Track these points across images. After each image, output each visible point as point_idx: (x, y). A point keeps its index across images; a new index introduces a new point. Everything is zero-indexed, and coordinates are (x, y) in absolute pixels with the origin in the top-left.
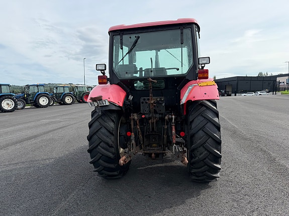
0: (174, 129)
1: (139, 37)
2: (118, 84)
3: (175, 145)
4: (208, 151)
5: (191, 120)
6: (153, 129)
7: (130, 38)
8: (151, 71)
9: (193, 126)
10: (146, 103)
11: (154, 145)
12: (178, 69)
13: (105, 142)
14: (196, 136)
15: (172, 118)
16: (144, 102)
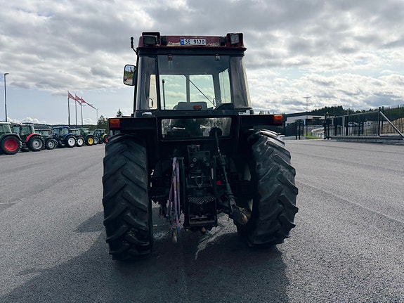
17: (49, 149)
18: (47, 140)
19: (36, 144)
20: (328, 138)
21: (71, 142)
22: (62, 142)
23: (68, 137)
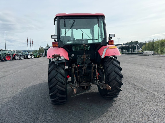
0: (97, 72)
1: (75, 21)
2: (63, 48)
3: (98, 80)
4: (117, 81)
5: (107, 67)
6: (85, 72)
7: (70, 21)
8: (83, 40)
9: (109, 69)
10: (80, 58)
11: (84, 82)
12: (97, 40)
13: (60, 82)
14: (111, 74)
15: (96, 66)
16: (79, 58)
17: (21, 59)
18: (21, 56)
19: (17, 58)
20: (123, 54)
21: (29, 57)
22: (26, 57)
23: (28, 55)
